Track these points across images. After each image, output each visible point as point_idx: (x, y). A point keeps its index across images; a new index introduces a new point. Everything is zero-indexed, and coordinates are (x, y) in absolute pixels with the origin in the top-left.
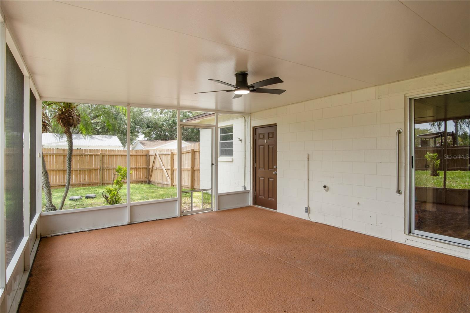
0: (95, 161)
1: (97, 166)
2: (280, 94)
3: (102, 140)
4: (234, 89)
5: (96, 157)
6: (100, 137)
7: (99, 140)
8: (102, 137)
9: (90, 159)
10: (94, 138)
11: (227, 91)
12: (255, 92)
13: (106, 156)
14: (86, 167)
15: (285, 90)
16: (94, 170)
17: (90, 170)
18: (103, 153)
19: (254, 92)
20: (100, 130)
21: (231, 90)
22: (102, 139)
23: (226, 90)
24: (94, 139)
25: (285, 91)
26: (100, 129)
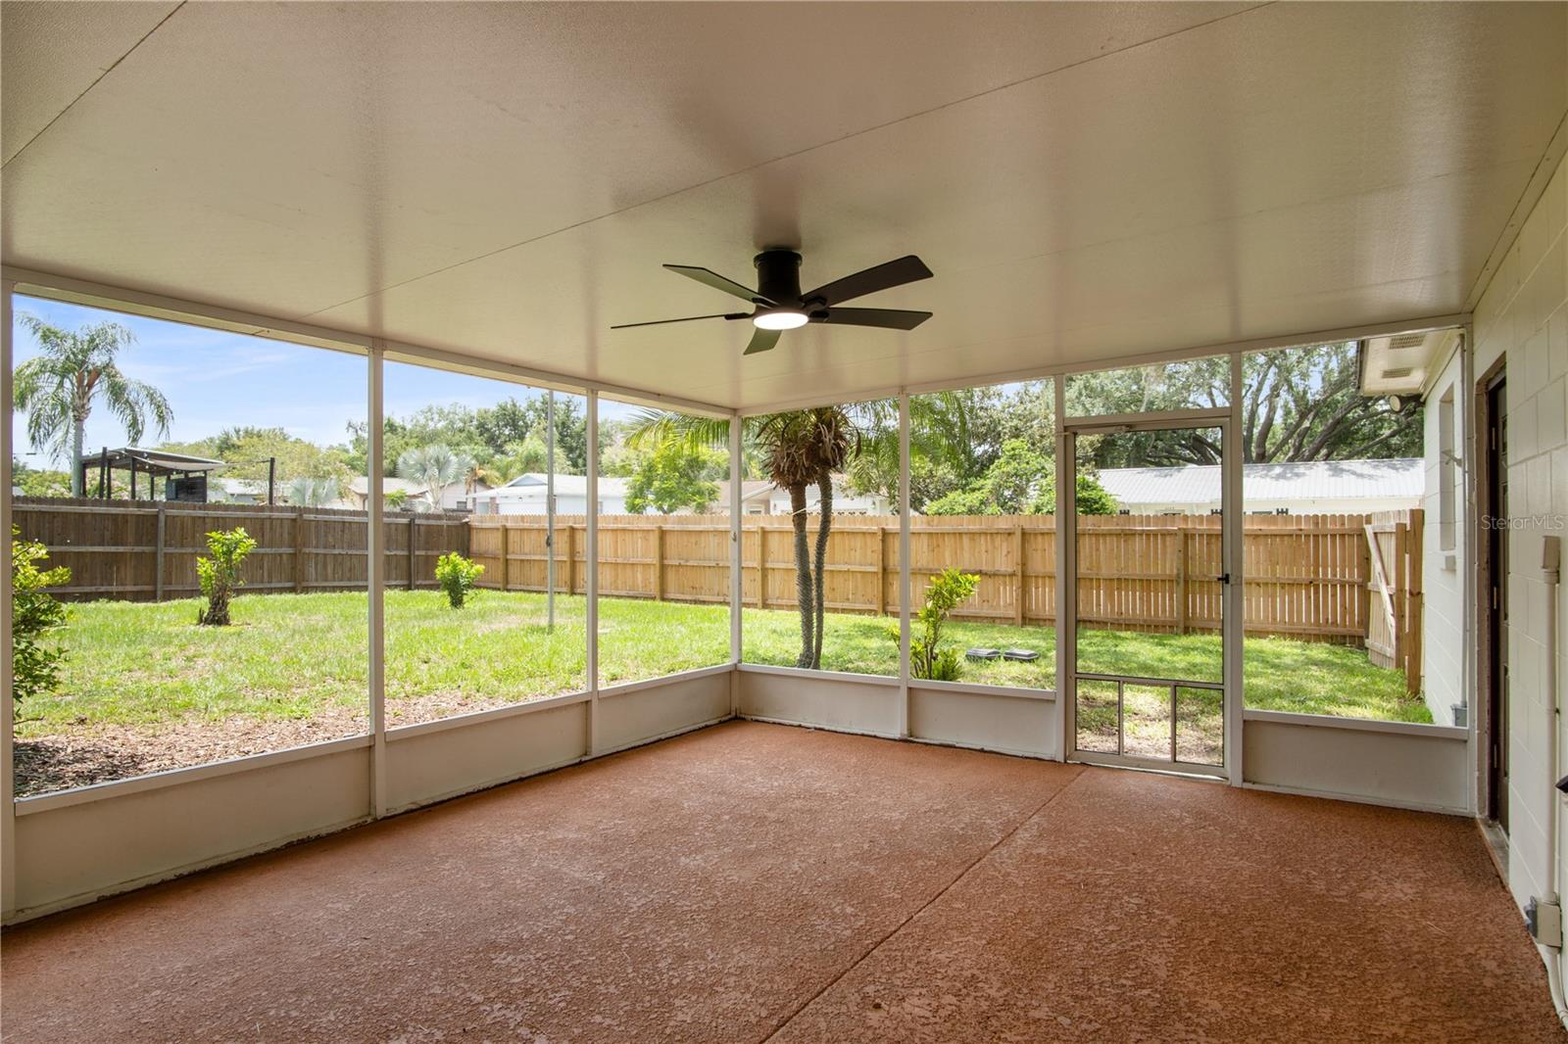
0: (1164, 553)
1: (1172, 571)
2: (909, 328)
3: (1371, 477)
4: (750, 308)
5: (1168, 538)
6: (1366, 466)
7: (1361, 476)
8: (1375, 467)
9: (1150, 546)
10: (1342, 470)
11: (729, 317)
12: (827, 322)
13: (1201, 535)
14: (1136, 570)
15: (930, 314)
16: (1162, 581)
17: (1149, 581)
18: (1190, 526)
19: (822, 322)
20: (1394, 441)
21: (741, 312)
22: (1372, 472)
23: (726, 313)
24: (1344, 475)
25: (928, 317)
26: (1392, 435)
